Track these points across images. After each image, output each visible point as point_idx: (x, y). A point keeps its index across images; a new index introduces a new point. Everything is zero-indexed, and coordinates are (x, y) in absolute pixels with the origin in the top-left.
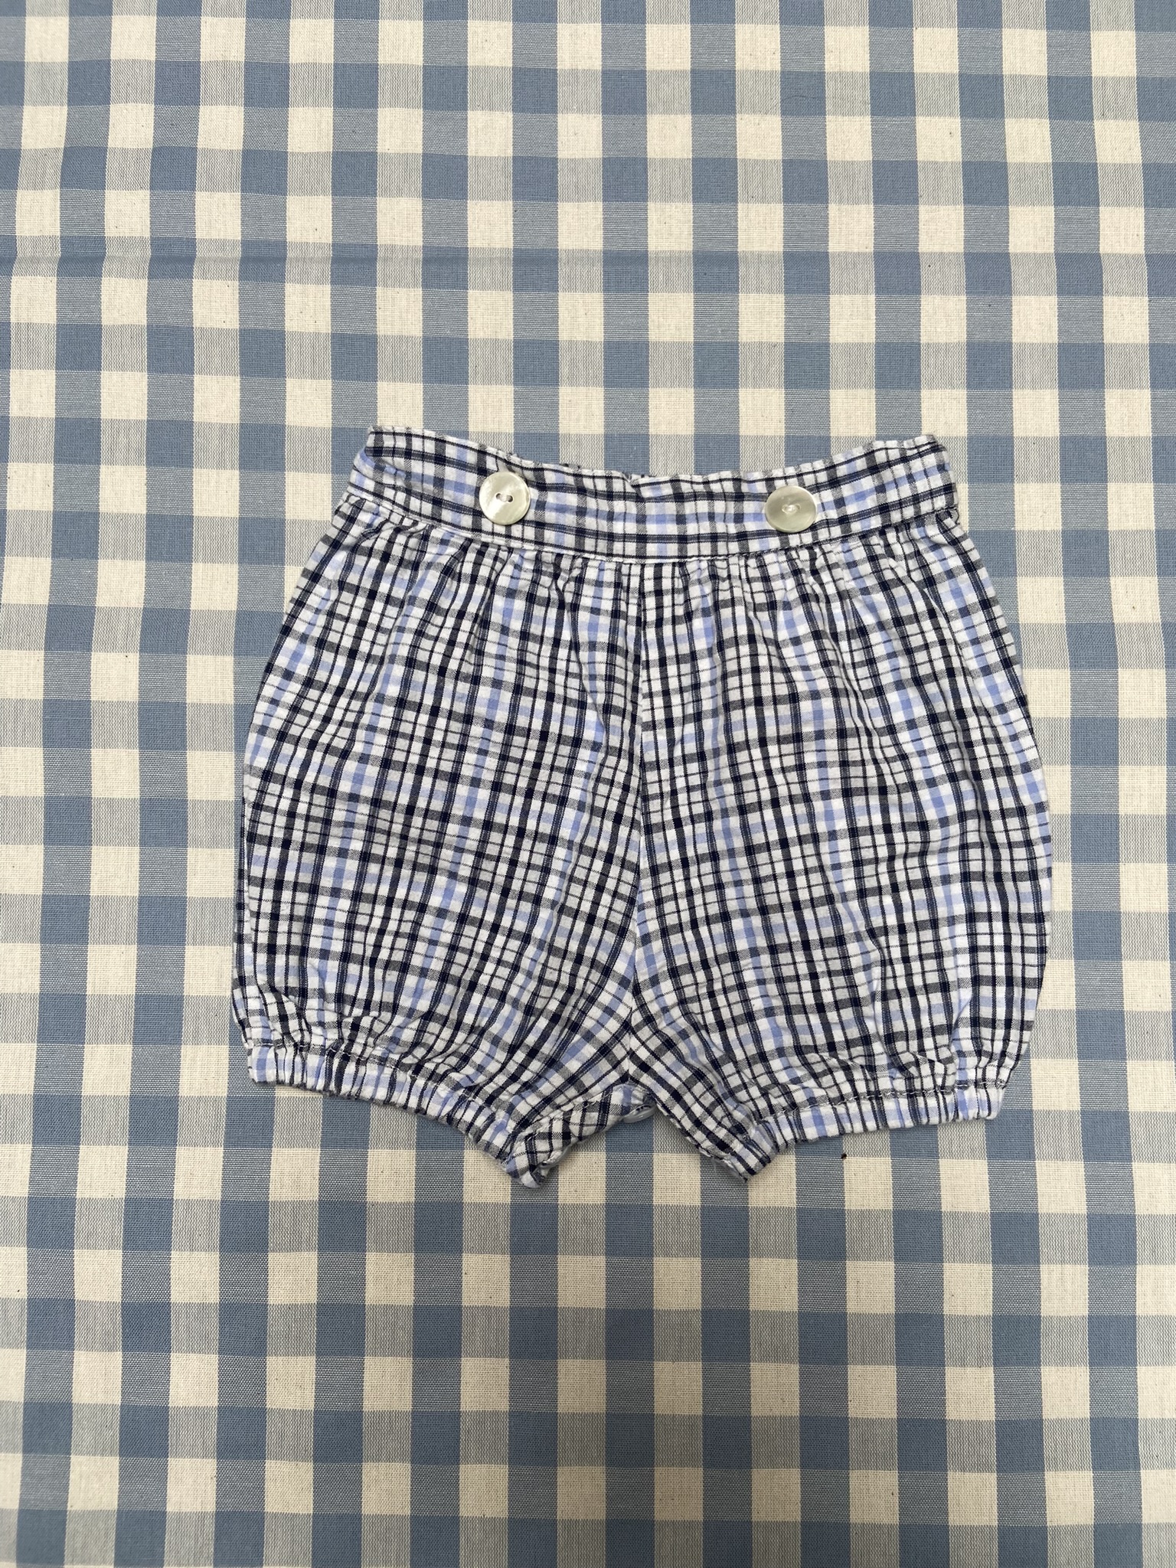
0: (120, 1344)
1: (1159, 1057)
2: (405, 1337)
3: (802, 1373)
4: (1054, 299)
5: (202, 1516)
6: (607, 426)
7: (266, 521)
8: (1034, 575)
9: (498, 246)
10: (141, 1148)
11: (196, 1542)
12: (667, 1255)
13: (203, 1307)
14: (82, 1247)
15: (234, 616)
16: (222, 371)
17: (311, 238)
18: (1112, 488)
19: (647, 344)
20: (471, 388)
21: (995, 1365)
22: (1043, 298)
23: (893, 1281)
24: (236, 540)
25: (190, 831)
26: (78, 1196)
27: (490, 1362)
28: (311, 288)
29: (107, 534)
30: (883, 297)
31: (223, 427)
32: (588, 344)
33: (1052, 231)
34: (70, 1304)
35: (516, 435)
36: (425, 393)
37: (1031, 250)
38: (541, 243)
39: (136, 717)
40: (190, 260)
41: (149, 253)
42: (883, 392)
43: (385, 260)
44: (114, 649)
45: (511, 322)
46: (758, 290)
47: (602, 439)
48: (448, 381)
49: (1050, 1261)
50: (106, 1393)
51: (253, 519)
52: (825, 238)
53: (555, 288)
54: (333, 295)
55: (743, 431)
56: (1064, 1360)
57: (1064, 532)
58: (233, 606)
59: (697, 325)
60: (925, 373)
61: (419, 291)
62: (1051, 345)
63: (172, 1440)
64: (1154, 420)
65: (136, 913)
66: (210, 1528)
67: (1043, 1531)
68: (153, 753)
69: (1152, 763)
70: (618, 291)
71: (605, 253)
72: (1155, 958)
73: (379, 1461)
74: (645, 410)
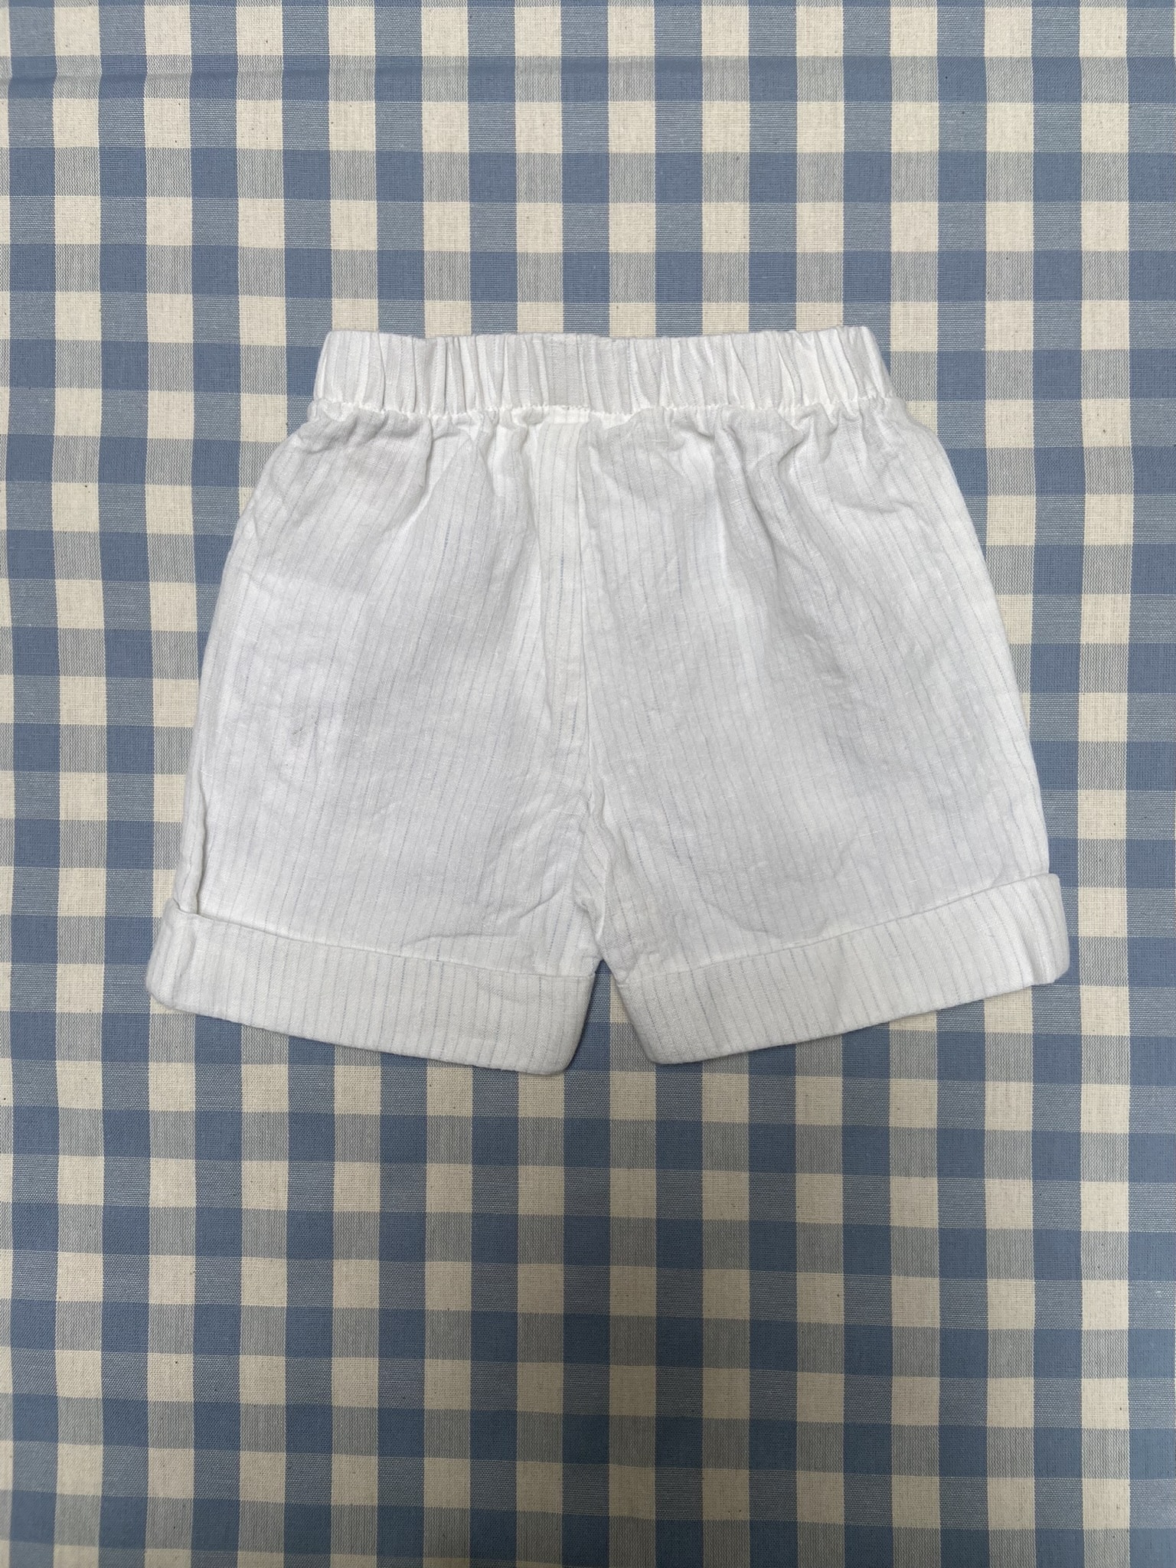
0: (102, 1150)
1: (1112, 885)
2: (373, 1142)
3: (751, 1181)
4: (1030, 107)
5: (182, 1308)
7: (220, 347)
8: (1004, 398)
9: (453, 54)
10: (118, 967)
11: (177, 1330)
12: (622, 1069)
13: (179, 1115)
14: (63, 1058)
15: (191, 445)
16: (174, 193)
17: (263, 51)
18: (1087, 305)
19: (607, 155)
20: (426, 204)
21: (939, 1176)
22: (1019, 105)
23: (840, 1095)
24: (191, 366)
25: (155, 662)
26: (58, 1011)
27: (453, 1168)
28: (263, 104)
29: (63, 362)
30: (853, 104)
31: (175, 250)
32: (546, 157)
33: (1029, 34)
34: (54, 1111)
36: (379, 211)
37: (1007, 54)
38: (498, 50)
39: (98, 547)
40: (141, 77)
41: (100, 72)
42: (852, 204)
43: (338, 72)
44: (74, 479)
45: (467, 134)
46: (722, 97)
48: (404, 199)
49: (995, 1079)
50: (90, 1195)
51: (208, 345)
52: (792, 43)
53: (512, 99)
54: (284, 111)
55: (706, 248)
56: (1009, 1172)
57: (1035, 352)
58: (190, 435)
59: (659, 136)
60: (896, 185)
61: (372, 104)
62: (1027, 155)
63: (152, 1238)
64: (1132, 233)
65: (105, 742)
66: (190, 1320)
67: (983, 1334)
68: (116, 584)
69: (1116, 591)
70: (577, 99)
71: (564, 60)
72: (1111, 787)
73: (349, 1257)
74: (605, 226)
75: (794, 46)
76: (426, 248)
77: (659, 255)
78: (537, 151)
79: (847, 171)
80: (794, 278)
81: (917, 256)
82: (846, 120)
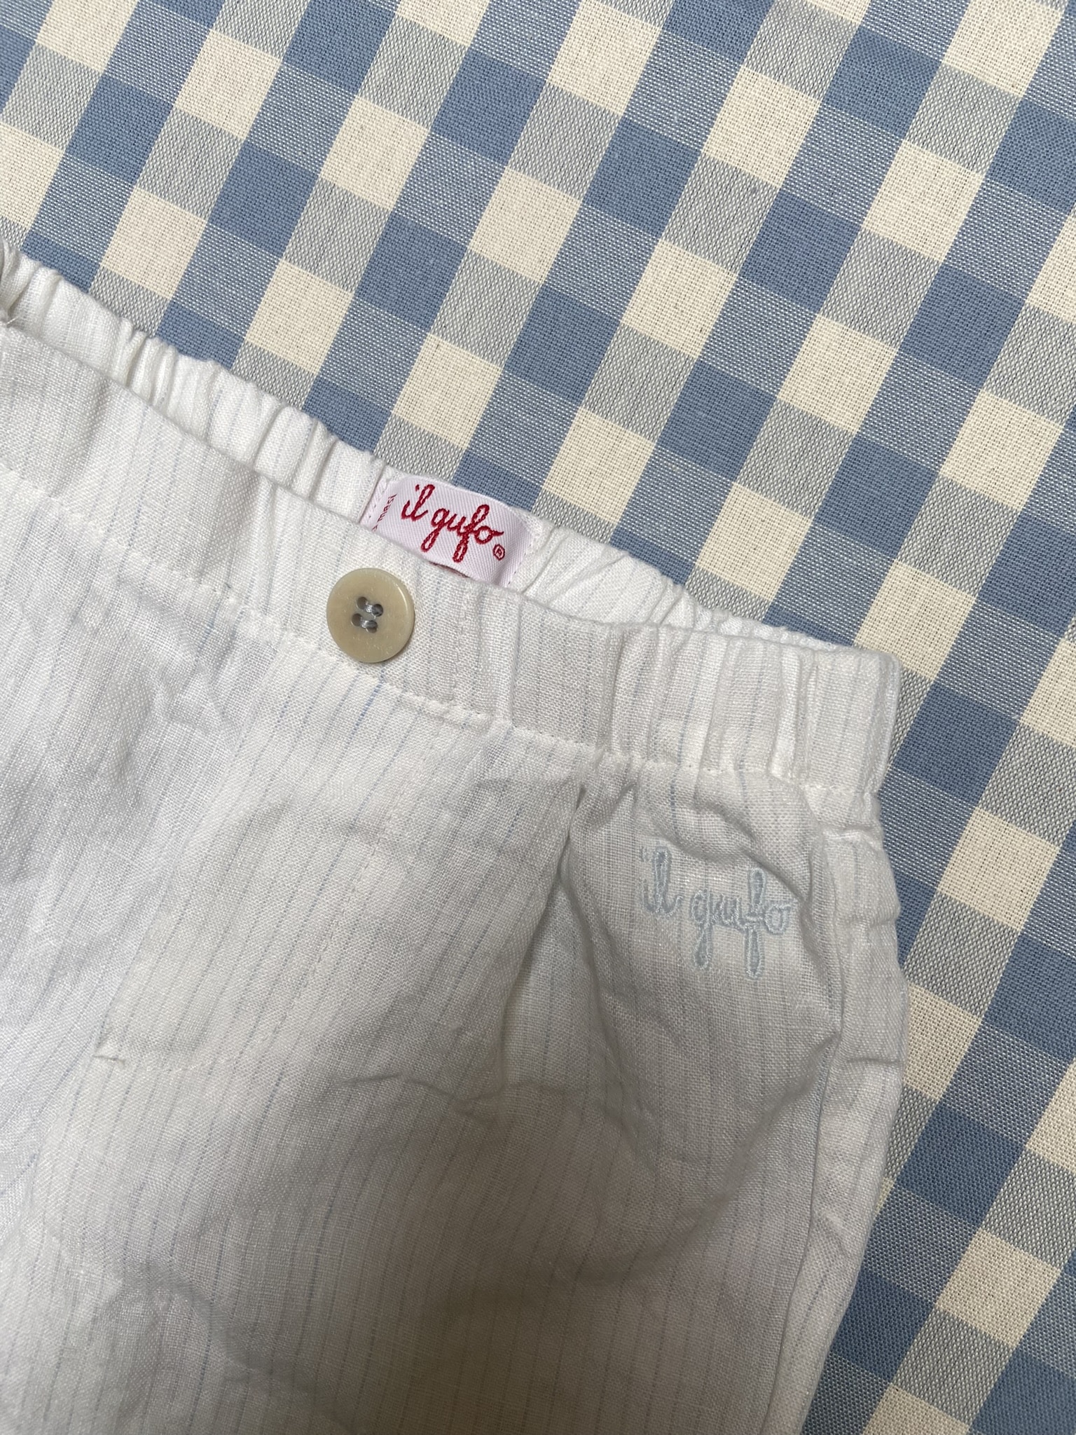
75: (946, 42)
77: (546, 293)
79: (932, 300)
80: (751, 438)
81: (981, 503)
82: (974, 211)
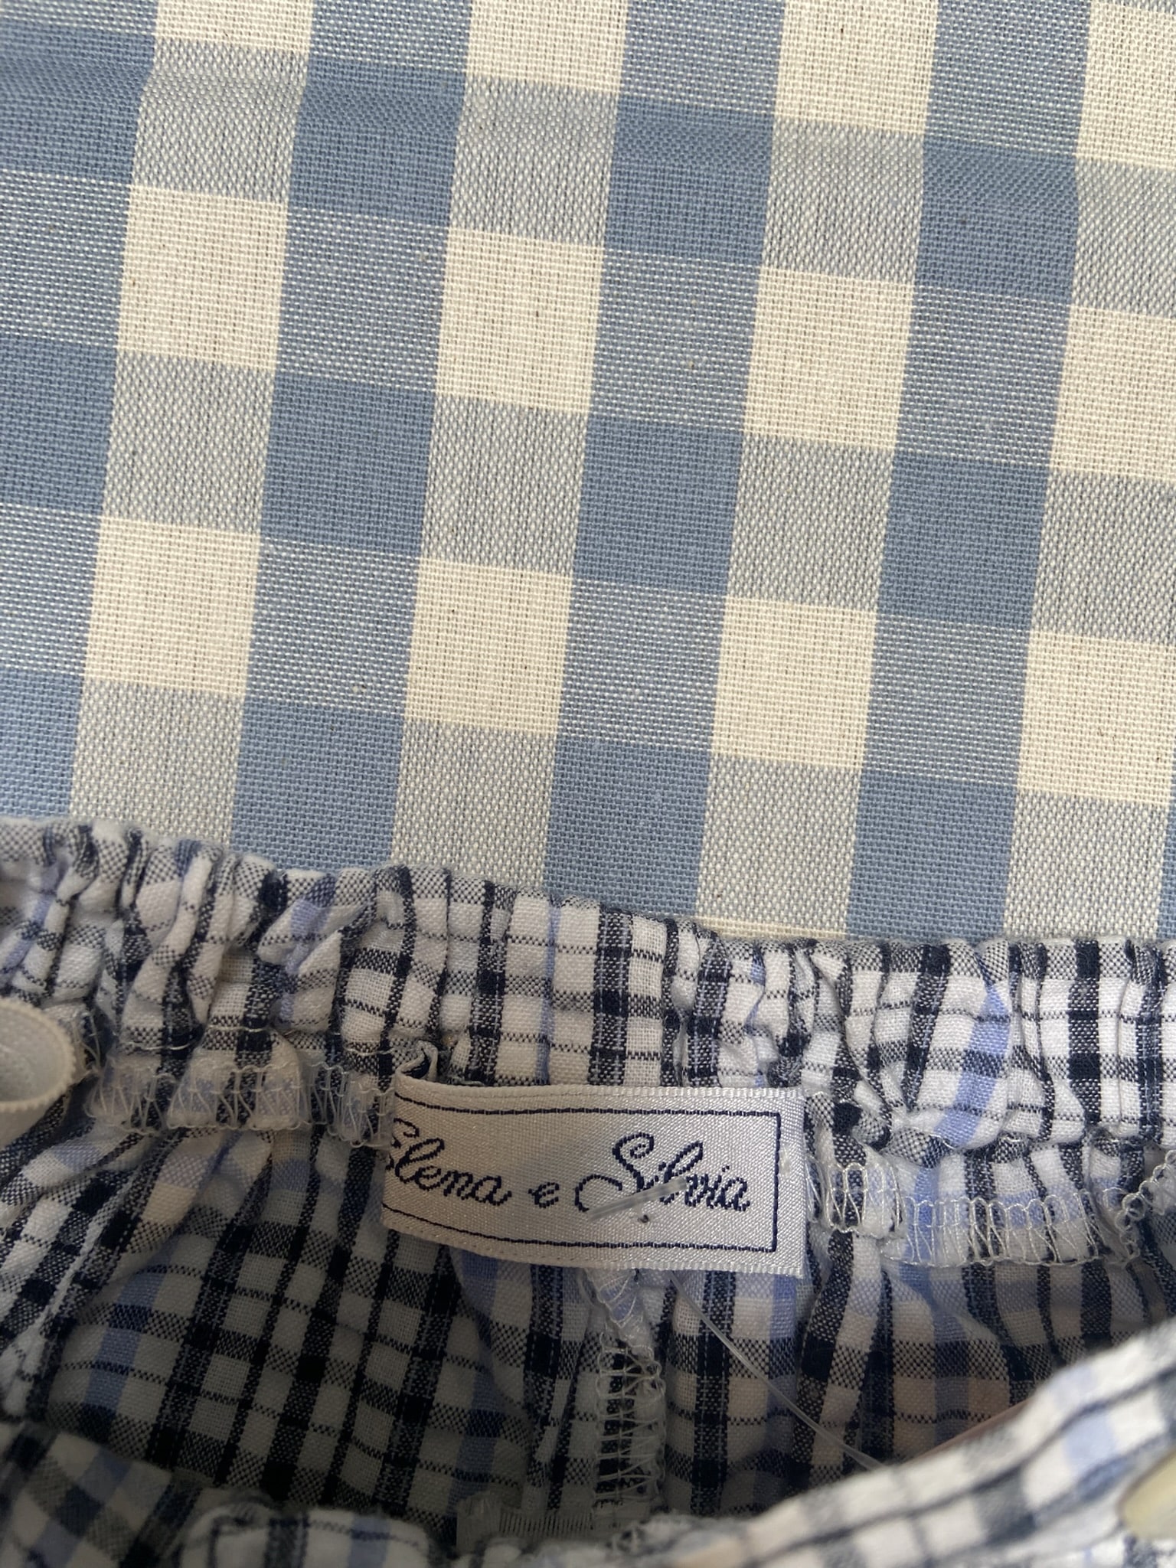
6: (570, 707)
9: (257, 44)
19: (733, 443)
20: (111, 528)
32: (534, 419)
35: (254, 708)
38: (409, 49)
45: (274, 311)
46: (1136, 301)
47: (548, 754)
53: (439, 214)
55: (1030, 777)
59: (915, 396)
70: (656, 243)
71: (626, 105)
74: (705, 669)
76: (93, 671)
78: (505, 397)
